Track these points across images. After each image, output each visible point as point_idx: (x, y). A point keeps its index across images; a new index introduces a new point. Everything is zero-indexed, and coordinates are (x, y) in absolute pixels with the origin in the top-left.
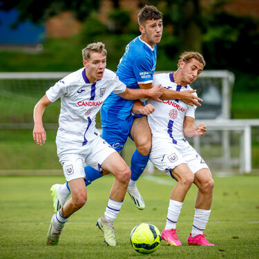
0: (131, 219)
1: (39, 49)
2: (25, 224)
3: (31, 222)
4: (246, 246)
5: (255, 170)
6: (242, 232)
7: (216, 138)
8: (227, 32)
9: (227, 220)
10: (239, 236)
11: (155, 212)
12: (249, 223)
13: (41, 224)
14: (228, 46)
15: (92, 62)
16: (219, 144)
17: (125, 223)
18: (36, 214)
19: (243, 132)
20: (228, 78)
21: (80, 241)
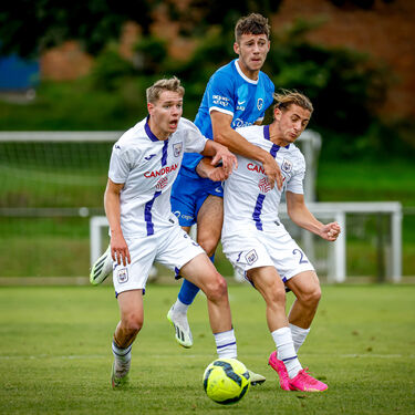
0: (167, 351)
1: (30, 97)
2: (7, 358)
3: (17, 354)
4: (337, 391)
5: (351, 278)
6: (331, 370)
8: (310, 73)
9: (309, 353)
10: (326, 376)
11: (202, 340)
12: (343, 356)
13: (32, 358)
15: (162, 104)
17: (158, 357)
18: (24, 344)
20: (311, 142)
21: (89, 384)
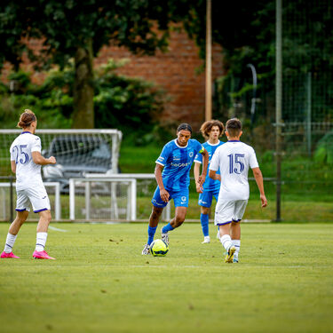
7: (106, 190)
14: (118, 107)
16: (109, 195)
19: (130, 183)
